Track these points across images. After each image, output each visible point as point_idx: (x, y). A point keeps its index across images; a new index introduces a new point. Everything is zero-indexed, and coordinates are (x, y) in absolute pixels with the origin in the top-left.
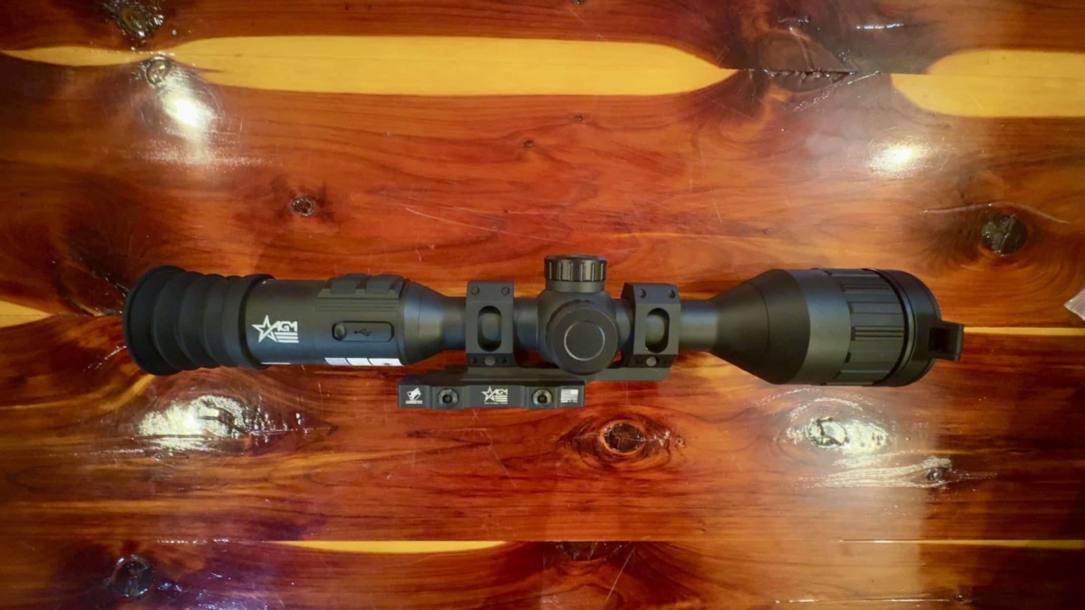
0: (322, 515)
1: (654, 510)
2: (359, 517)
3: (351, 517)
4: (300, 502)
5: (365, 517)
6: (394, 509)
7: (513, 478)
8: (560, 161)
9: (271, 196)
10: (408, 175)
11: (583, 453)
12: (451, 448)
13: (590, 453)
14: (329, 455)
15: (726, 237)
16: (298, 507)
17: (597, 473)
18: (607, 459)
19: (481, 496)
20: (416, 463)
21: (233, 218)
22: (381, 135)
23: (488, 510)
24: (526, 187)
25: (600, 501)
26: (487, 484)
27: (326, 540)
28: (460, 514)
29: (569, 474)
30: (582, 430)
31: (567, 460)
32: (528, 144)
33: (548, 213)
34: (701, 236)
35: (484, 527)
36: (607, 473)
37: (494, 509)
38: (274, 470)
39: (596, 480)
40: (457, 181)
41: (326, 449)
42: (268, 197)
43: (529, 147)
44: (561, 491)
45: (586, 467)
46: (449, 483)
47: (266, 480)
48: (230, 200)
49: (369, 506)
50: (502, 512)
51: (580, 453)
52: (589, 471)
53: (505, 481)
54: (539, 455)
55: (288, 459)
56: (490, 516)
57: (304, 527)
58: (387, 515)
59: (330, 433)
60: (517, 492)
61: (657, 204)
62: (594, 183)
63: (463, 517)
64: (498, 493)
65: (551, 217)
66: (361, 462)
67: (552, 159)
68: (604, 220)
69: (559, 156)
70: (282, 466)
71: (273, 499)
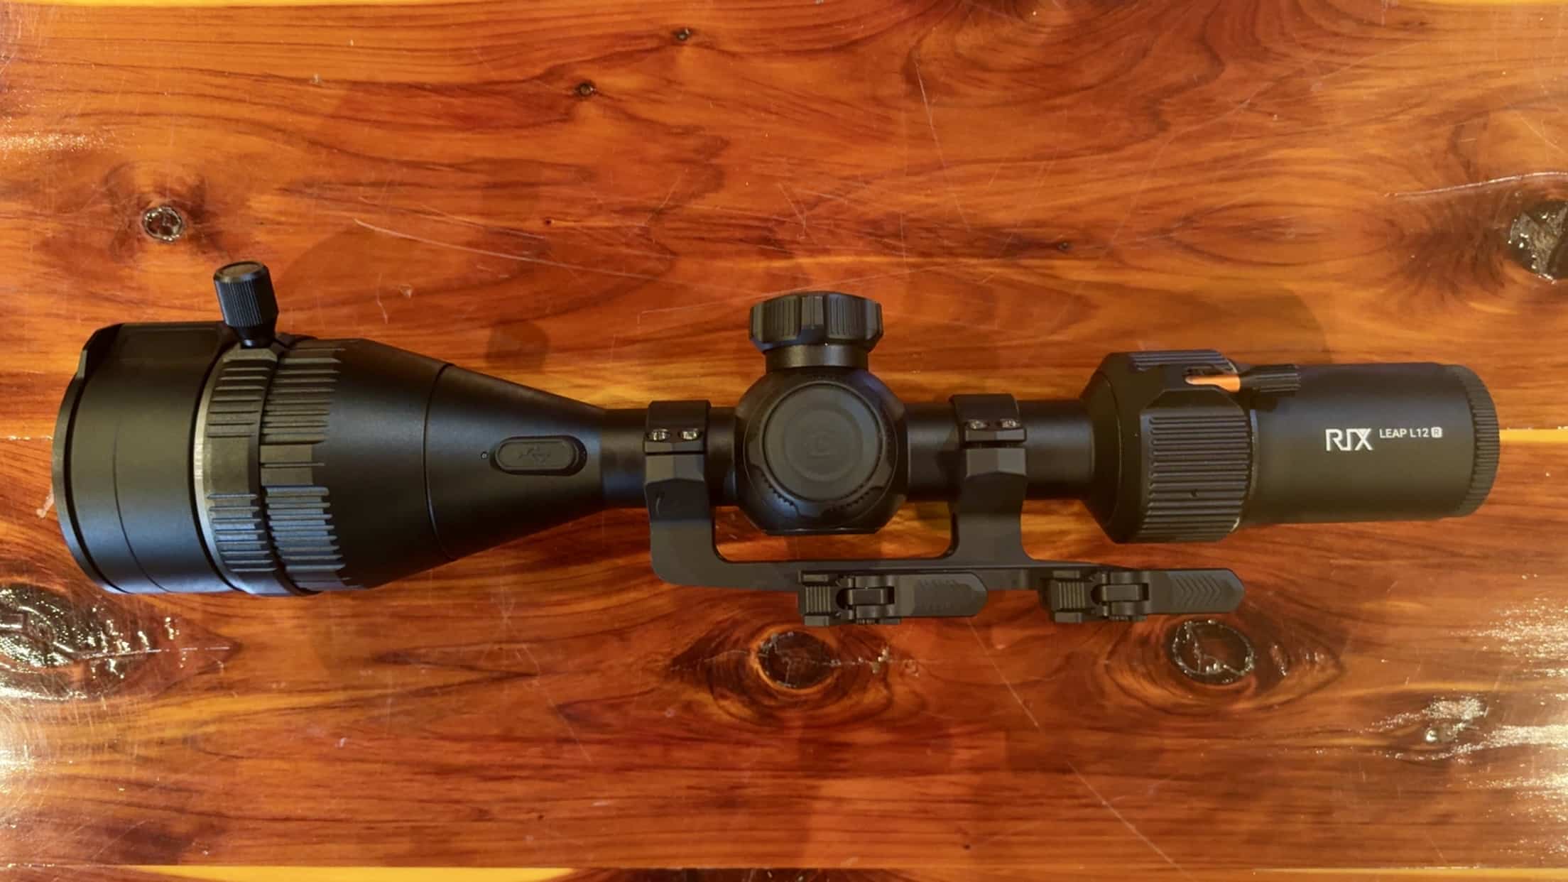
0: (219, 815)
1: (861, 806)
2: (287, 819)
3: (274, 820)
4: (179, 789)
5: (303, 819)
6: (354, 805)
7: (585, 742)
8: (650, 123)
9: (106, 206)
10: (356, 155)
11: (718, 690)
12: (460, 684)
13: (732, 690)
14: (230, 699)
15: (982, 261)
16: (175, 800)
17: (749, 731)
18: (767, 702)
19: (521, 778)
20: (392, 715)
21: (35, 248)
22: (304, 81)
23: (538, 805)
24: (586, 174)
25: (756, 786)
26: (533, 754)
27: (230, 863)
28: (482, 815)
29: (691, 731)
30: (713, 645)
31: (688, 706)
32: (583, 90)
33: (629, 223)
34: (929, 260)
35: (530, 840)
36: (767, 729)
37: (548, 805)
38: (130, 728)
39: (748, 744)
40: (450, 166)
41: (225, 688)
42: (99, 208)
43: (585, 96)
44: (678, 768)
45: (726, 718)
46: (459, 752)
47: (113, 747)
48: (30, 215)
49: (307, 798)
50: (563, 811)
51: (712, 692)
52: (733, 727)
53: (566, 747)
54: (633, 695)
55: (153, 708)
56: (541, 817)
57: (188, 838)
58: (343, 816)
59: (228, 657)
60: (595, 769)
61: (841, 200)
62: (714, 161)
63: (489, 820)
64: (555, 772)
65: (637, 231)
66: (289, 711)
67: (633, 118)
68: (738, 234)
69: (644, 110)
70: (142, 722)
71: (128, 783)
